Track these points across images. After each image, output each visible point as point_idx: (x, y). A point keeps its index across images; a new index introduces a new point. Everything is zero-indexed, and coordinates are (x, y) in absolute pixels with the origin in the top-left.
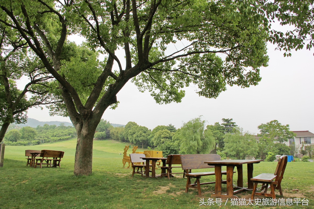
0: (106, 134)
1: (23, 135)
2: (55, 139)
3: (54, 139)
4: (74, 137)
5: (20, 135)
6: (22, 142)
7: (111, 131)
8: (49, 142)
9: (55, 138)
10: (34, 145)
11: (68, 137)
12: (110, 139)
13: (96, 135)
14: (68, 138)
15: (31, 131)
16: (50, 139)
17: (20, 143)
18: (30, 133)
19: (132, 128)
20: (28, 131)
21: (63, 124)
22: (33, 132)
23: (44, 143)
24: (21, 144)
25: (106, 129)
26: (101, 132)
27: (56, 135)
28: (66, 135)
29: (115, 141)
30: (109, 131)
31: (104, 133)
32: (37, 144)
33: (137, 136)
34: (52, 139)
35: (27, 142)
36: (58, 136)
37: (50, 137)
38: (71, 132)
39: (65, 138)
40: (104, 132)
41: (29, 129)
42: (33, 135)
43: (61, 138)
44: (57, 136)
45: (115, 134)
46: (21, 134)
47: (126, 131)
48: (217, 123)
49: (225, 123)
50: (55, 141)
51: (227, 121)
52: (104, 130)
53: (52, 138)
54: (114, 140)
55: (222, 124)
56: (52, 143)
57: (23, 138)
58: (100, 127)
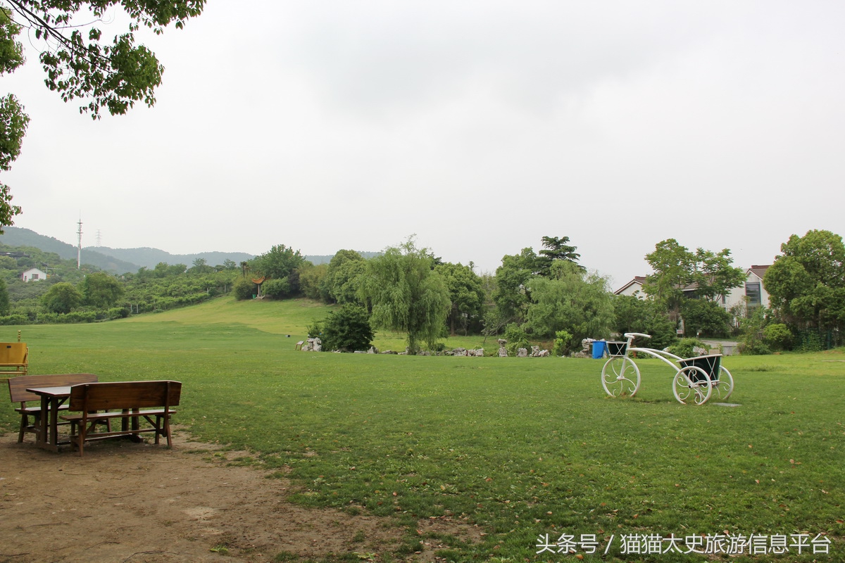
0: (288, 284)
1: (87, 295)
2: (167, 302)
3: (164, 302)
4: (219, 293)
5: (79, 295)
6: (81, 314)
7: (301, 275)
8: (150, 310)
9: (168, 300)
10: (112, 319)
11: (200, 295)
12: (300, 298)
13: (265, 288)
14: (201, 298)
15: (108, 284)
16: (154, 303)
17: (76, 317)
18: (105, 291)
19: (343, 268)
20: (100, 285)
21: (202, 260)
22: (113, 286)
23: (139, 313)
24: (80, 320)
25: (291, 271)
26: (277, 280)
27: (172, 291)
28: (196, 290)
29: (311, 302)
30: (298, 274)
31: (283, 281)
32: (119, 318)
33: (350, 288)
34: (159, 301)
35: (94, 313)
36: (176, 293)
37: (155, 297)
38: (211, 281)
39: (192, 299)
40: (285, 279)
41: (104, 280)
42: (112, 294)
43: (181, 298)
44: (173, 294)
45: (312, 285)
46: (81, 294)
47: (331, 274)
48: (526, 248)
49: (550, 249)
50: (166, 307)
51: (554, 242)
52: (286, 274)
53: (161, 300)
54: (311, 298)
55: (541, 252)
56: (158, 312)
57: (87, 302)
58: (275, 267)
